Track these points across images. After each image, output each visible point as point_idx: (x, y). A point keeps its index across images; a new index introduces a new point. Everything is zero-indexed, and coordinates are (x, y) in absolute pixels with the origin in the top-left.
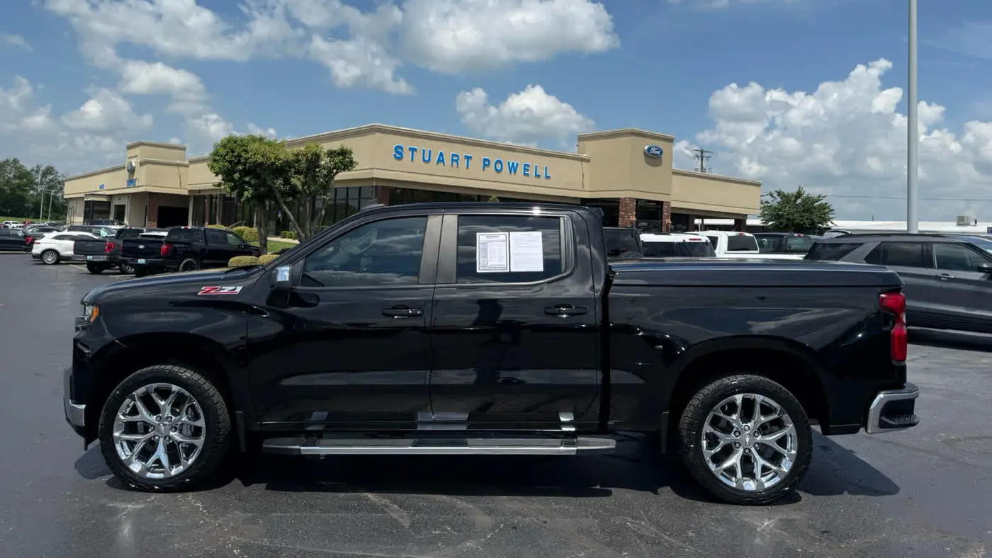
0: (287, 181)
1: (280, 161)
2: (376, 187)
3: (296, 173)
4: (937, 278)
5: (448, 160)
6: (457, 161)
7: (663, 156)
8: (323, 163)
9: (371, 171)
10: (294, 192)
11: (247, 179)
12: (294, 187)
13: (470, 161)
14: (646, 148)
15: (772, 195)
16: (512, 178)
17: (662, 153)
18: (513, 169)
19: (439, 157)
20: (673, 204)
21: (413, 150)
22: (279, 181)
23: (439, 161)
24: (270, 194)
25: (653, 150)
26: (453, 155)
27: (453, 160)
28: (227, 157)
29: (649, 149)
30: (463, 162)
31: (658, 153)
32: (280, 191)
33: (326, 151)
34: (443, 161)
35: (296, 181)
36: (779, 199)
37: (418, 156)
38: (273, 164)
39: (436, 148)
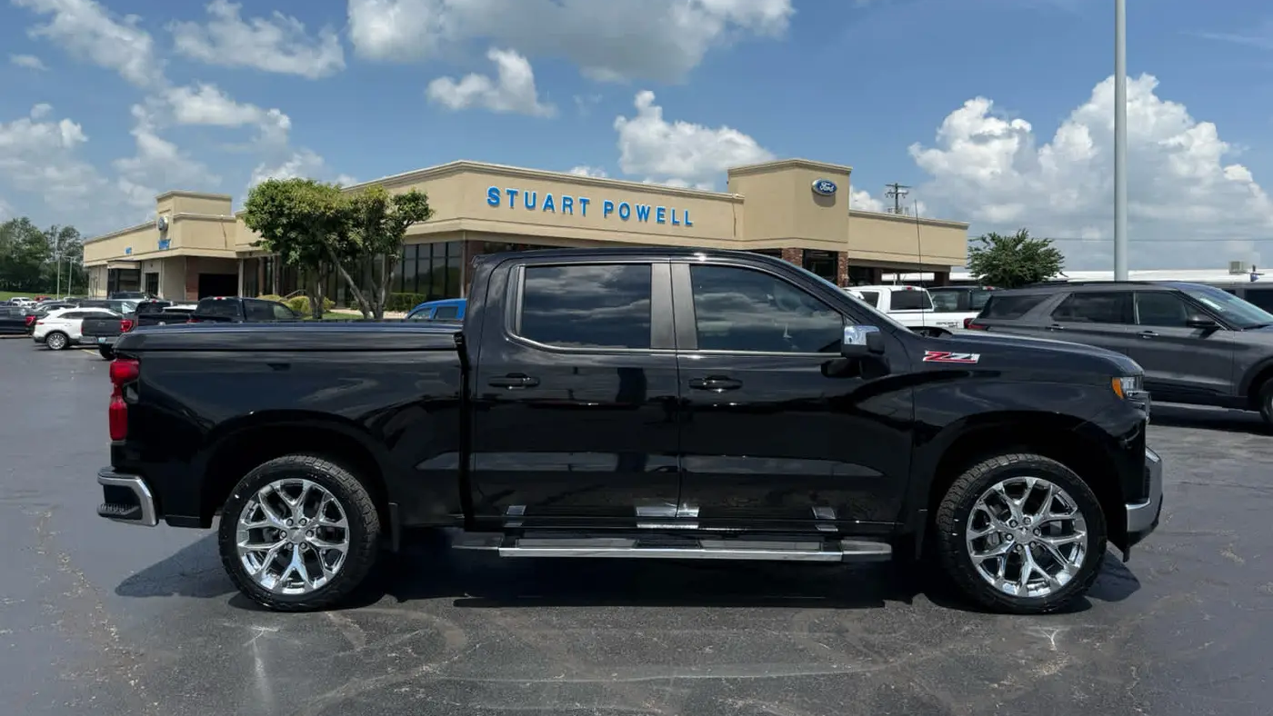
0: (343, 237)
1: (332, 211)
2: (467, 242)
3: (354, 226)
4: (1139, 336)
5: (558, 204)
6: (570, 206)
7: (837, 192)
8: (388, 212)
9: (458, 221)
10: (353, 249)
11: (293, 235)
12: (352, 244)
13: (587, 206)
14: (815, 183)
15: (984, 240)
16: (643, 226)
17: (835, 189)
18: (643, 214)
19: (547, 202)
20: (851, 255)
21: (512, 193)
22: (334, 237)
23: (546, 206)
24: (324, 251)
25: (824, 186)
26: (565, 199)
27: (565, 205)
28: (265, 208)
29: (819, 185)
30: (578, 207)
31: (831, 189)
32: (335, 249)
33: (393, 197)
34: (552, 207)
35: (356, 236)
36: (993, 245)
37: (519, 200)
38: (324, 213)
39: (543, 190)
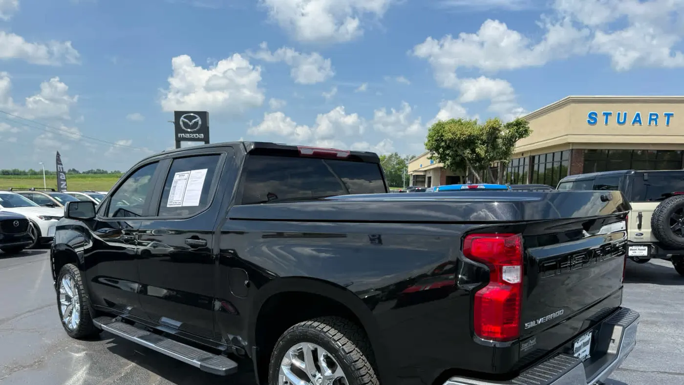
0: (473, 151)
1: (464, 136)
2: (572, 150)
3: (481, 144)
5: (645, 120)
6: (655, 120)
8: (503, 133)
9: (565, 137)
10: (479, 159)
11: (447, 152)
12: (478, 155)
13: (671, 118)
19: (636, 118)
21: (607, 115)
22: (468, 151)
23: (635, 121)
24: (463, 160)
26: (651, 115)
27: (651, 119)
28: (434, 137)
30: (662, 120)
32: (469, 160)
33: (505, 124)
34: (640, 121)
35: (481, 150)
37: (613, 120)
38: (459, 138)
39: (632, 110)
